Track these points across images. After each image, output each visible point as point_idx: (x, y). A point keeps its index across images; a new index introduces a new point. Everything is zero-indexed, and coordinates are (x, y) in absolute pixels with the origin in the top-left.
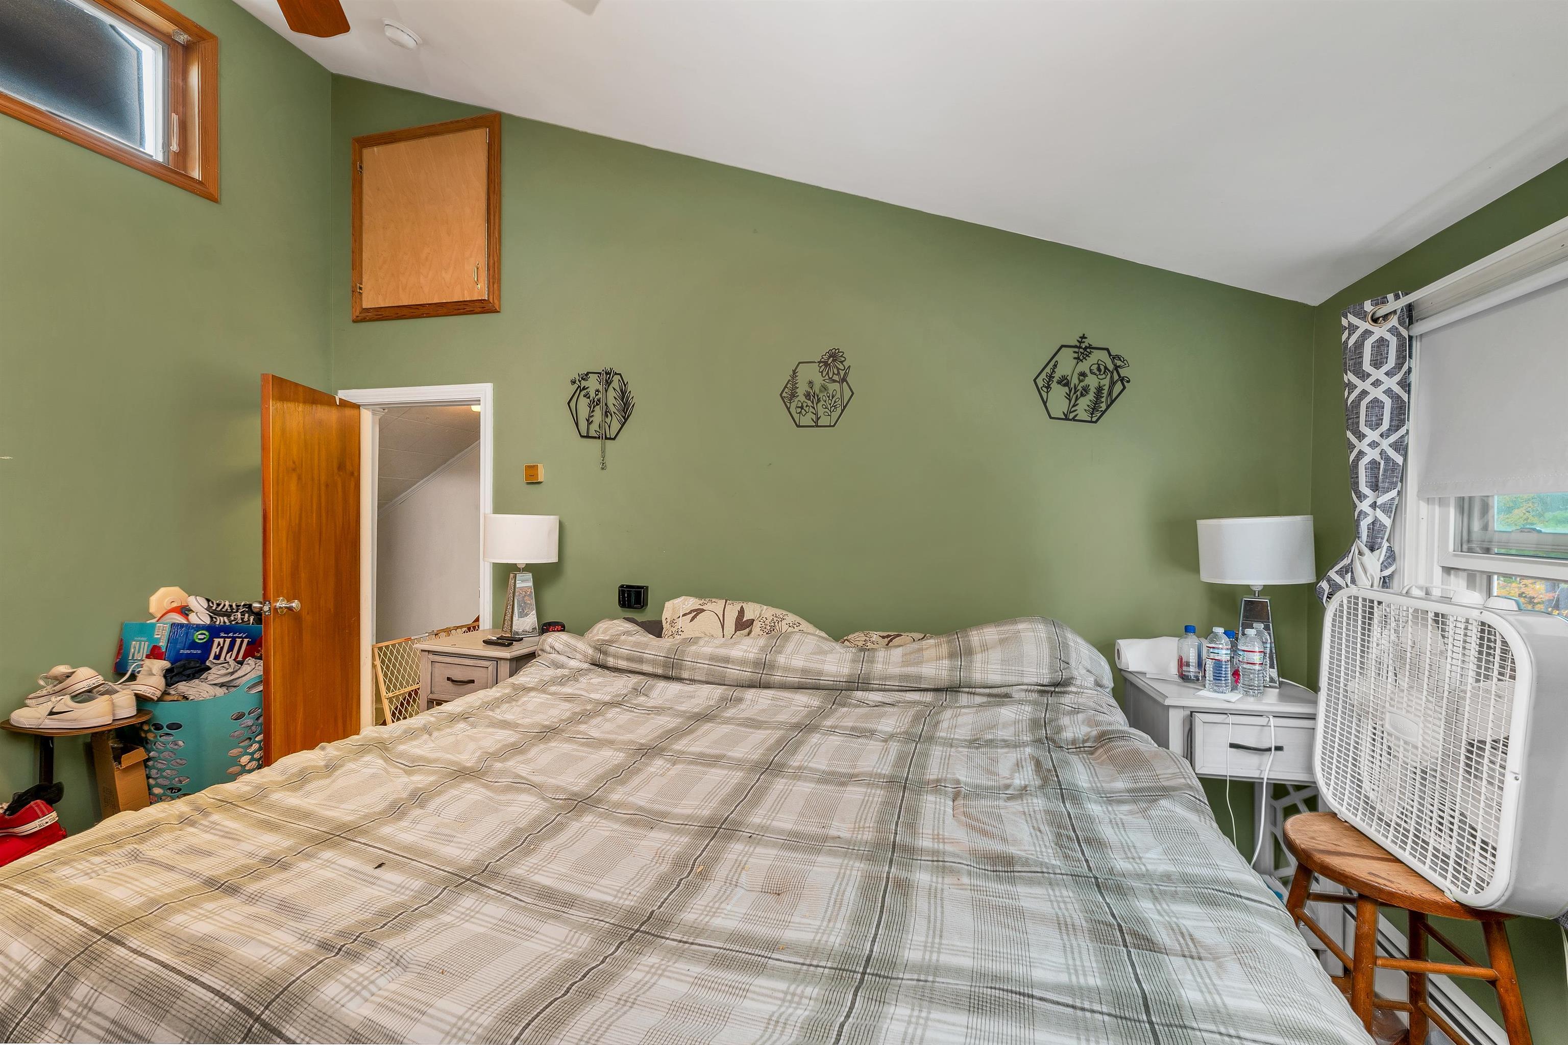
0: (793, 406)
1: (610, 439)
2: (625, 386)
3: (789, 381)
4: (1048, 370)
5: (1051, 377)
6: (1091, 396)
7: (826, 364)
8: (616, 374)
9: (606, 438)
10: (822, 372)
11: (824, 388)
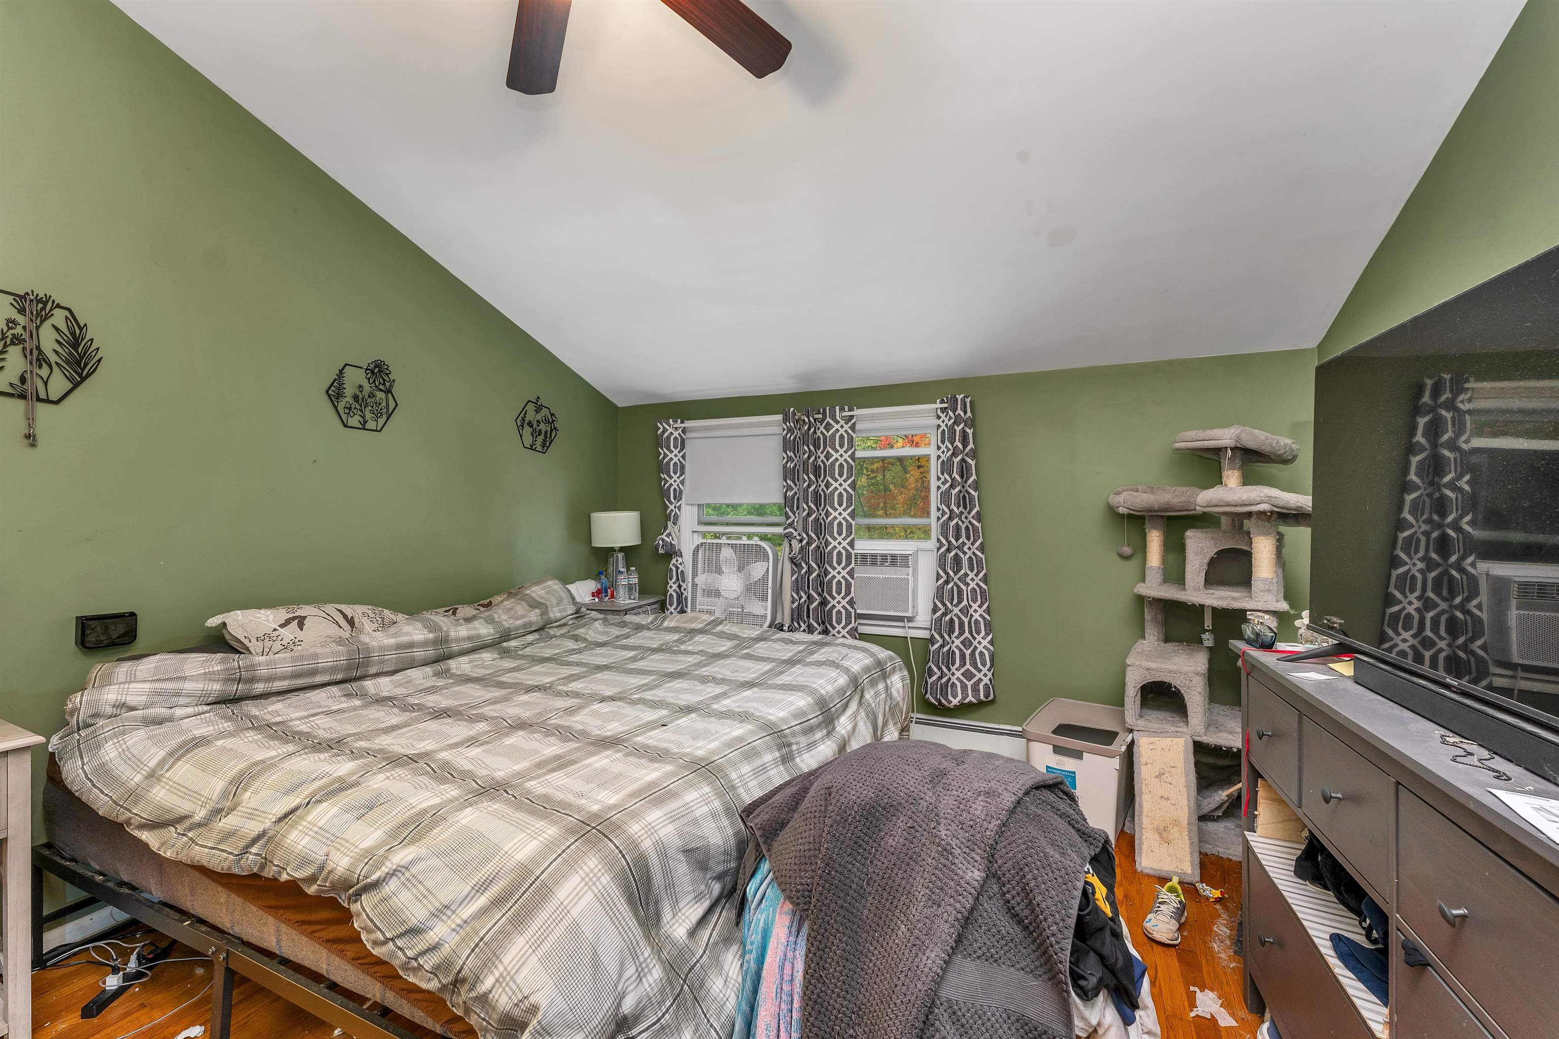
0: (341, 406)
1: (48, 401)
2: (81, 329)
3: (335, 380)
4: (522, 415)
5: (523, 420)
6: (542, 437)
7: (372, 372)
8: (58, 306)
9: (39, 400)
10: (369, 379)
11: (371, 395)
